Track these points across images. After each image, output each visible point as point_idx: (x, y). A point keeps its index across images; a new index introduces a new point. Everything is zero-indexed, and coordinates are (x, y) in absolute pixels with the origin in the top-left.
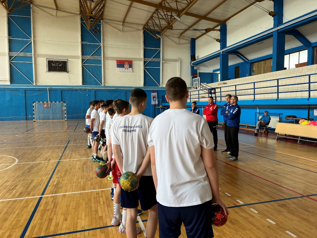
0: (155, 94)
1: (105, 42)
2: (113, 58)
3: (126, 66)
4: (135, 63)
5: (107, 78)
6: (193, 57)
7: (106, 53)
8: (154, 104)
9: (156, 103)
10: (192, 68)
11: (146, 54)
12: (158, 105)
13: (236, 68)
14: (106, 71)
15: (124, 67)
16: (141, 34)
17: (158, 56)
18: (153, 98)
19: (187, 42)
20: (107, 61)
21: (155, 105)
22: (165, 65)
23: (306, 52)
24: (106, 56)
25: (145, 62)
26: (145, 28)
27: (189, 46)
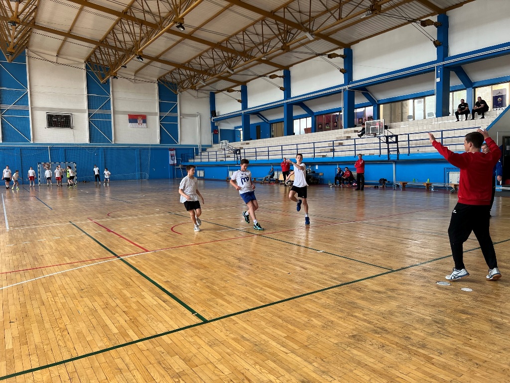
0: (174, 152)
1: (115, 94)
2: (124, 113)
3: (140, 120)
4: (149, 118)
5: (117, 135)
6: (213, 113)
7: (116, 106)
8: (172, 163)
9: (174, 162)
10: (213, 124)
11: (162, 108)
12: (178, 164)
13: (257, 127)
14: (117, 127)
15: (137, 122)
16: (156, 86)
17: (175, 110)
18: (171, 156)
19: (206, 95)
20: (117, 116)
21: (174, 165)
22: (183, 120)
23: (310, 119)
24: (116, 109)
25: (160, 117)
26: (160, 80)
27: (208, 100)
